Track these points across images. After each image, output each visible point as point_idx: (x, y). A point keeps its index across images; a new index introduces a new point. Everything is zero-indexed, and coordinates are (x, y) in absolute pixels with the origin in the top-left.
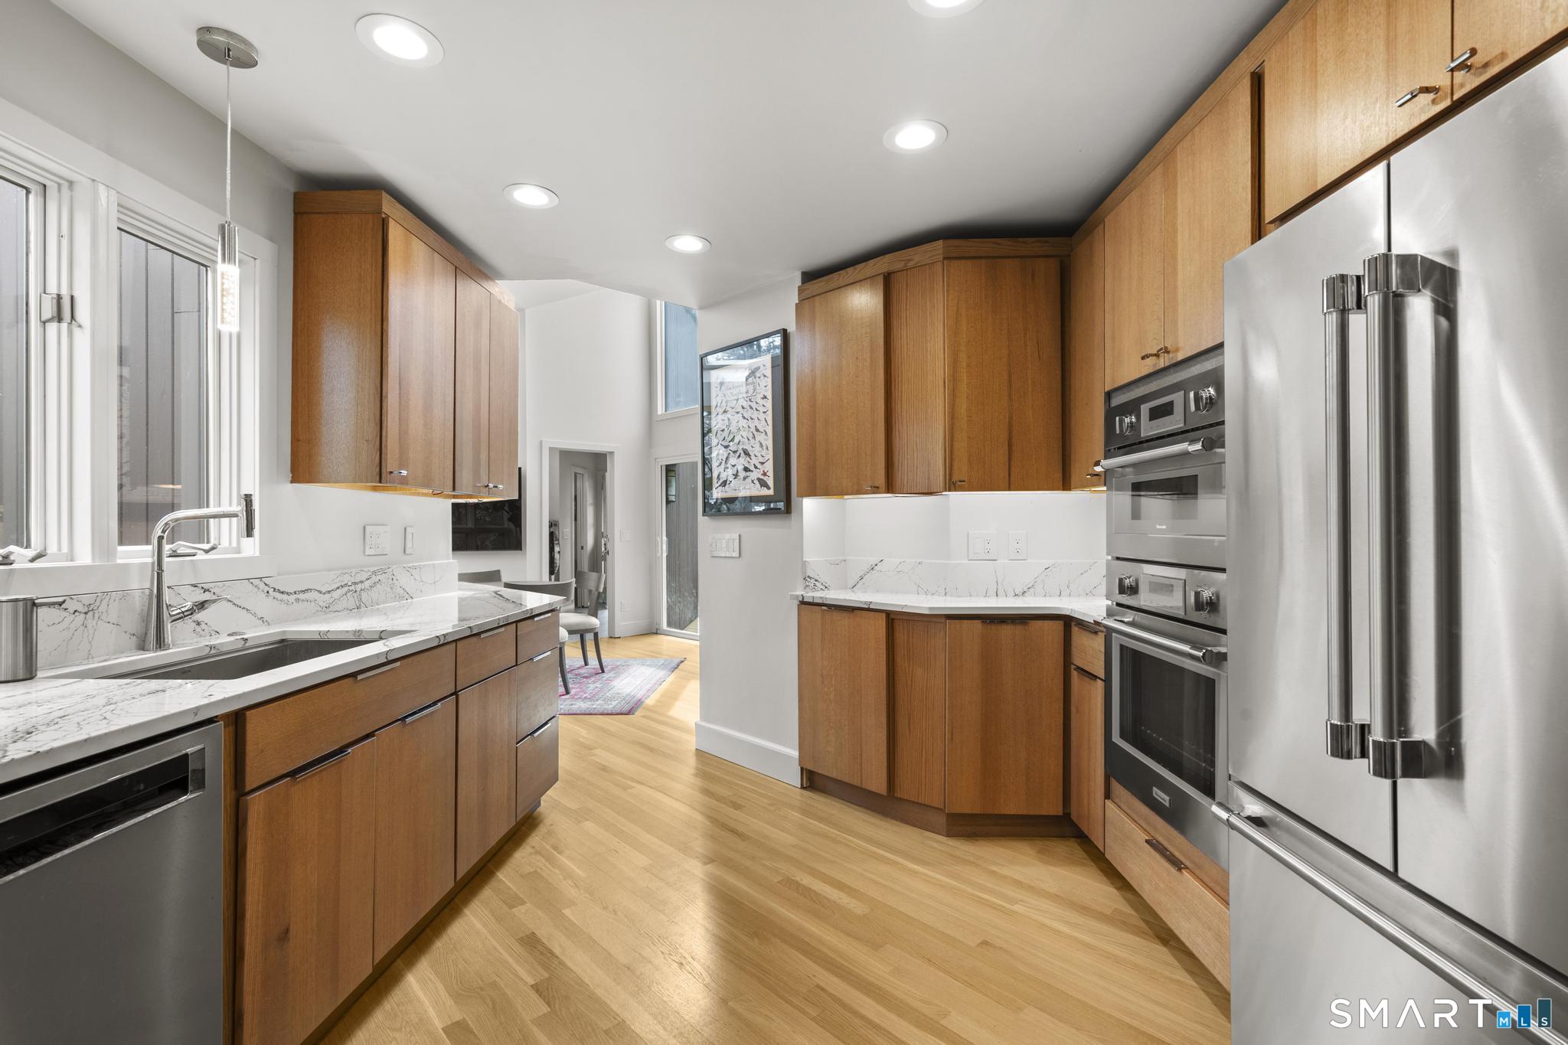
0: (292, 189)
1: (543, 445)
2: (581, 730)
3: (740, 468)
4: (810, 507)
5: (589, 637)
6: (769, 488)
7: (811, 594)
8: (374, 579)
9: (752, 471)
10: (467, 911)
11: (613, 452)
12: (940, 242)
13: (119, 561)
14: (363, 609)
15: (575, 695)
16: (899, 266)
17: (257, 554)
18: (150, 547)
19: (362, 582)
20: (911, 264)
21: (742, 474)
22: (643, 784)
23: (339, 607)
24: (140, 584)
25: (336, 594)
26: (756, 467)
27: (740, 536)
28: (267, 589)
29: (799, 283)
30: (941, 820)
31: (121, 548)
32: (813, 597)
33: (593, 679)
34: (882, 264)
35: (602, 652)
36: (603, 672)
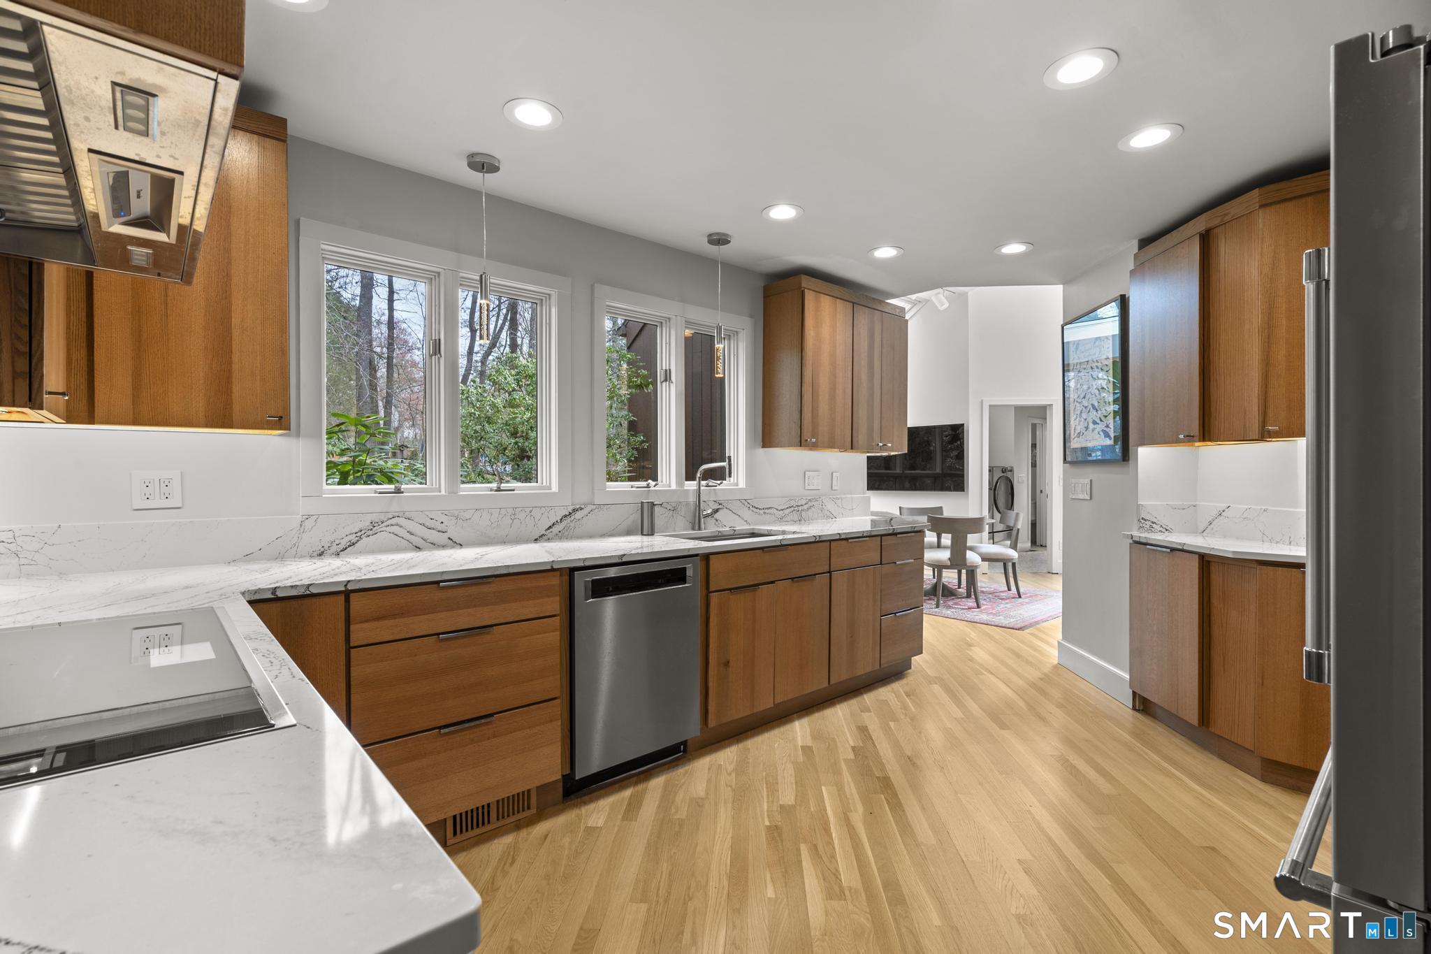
0: (762, 284)
1: (984, 403)
2: (971, 632)
3: (1090, 420)
4: (1145, 454)
5: (1010, 565)
6: (1110, 439)
7: (1143, 535)
8: (810, 504)
9: (1098, 424)
10: (838, 706)
11: (1052, 405)
12: (1257, 191)
13: (686, 488)
14: (803, 522)
15: (984, 610)
16: (1216, 222)
17: (744, 487)
18: (695, 482)
19: (802, 505)
20: (1227, 218)
21: (1091, 426)
22: (993, 674)
23: (788, 519)
24: (692, 499)
25: (787, 512)
26: (1101, 421)
27: (1091, 481)
28: (749, 506)
29: (1136, 250)
30: (1257, 764)
31: (686, 482)
32: (1140, 537)
33: (1007, 601)
34: (1200, 225)
35: (1019, 578)
36: (1020, 597)
